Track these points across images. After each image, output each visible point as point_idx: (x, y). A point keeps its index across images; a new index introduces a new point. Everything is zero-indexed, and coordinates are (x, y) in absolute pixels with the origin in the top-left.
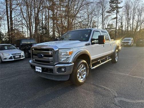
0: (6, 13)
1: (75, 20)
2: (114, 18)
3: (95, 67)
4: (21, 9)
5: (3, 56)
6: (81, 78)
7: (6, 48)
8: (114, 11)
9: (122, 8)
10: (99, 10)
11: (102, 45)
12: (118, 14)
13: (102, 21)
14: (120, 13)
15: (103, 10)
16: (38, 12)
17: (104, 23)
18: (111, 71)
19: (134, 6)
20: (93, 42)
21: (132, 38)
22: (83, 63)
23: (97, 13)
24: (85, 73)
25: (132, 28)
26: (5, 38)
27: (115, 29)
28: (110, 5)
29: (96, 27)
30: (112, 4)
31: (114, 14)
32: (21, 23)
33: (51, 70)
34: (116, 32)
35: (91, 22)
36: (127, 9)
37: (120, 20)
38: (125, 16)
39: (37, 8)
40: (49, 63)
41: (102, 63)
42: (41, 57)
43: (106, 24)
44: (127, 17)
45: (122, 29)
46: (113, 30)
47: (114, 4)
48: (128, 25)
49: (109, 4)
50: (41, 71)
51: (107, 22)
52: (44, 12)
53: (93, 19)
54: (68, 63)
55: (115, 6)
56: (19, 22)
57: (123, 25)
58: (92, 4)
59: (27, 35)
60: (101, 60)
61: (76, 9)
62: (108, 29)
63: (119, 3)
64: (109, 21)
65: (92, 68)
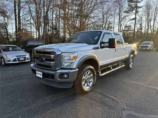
0: (14, 12)
1: (89, 20)
2: (133, 19)
3: (105, 74)
4: (29, 7)
5: (7, 58)
6: (87, 86)
7: (11, 49)
8: (133, 10)
9: (142, 7)
10: (116, 10)
11: (114, 49)
12: (137, 15)
13: (118, 22)
14: (140, 13)
15: (120, 10)
16: (48, 10)
17: (121, 24)
18: (123, 79)
19: (156, 6)
20: (102, 45)
21: (152, 42)
22: (90, 69)
23: (113, 13)
24: (92, 80)
25: (152, 31)
26: (13, 39)
27: (133, 32)
28: (129, 4)
29: (112, 28)
30: (131, 3)
31: (133, 14)
32: (30, 23)
33: (53, 76)
34: (134, 34)
35: (106, 23)
36: (147, 9)
37: (139, 21)
38: (145, 17)
39: (47, 7)
40: (51, 68)
41: (113, 70)
42: (42, 61)
43: (123, 26)
44: (147, 18)
45: (141, 31)
46: (131, 32)
47: (133, 3)
48: (148, 27)
49: (127, 3)
50: (41, 77)
51: (124, 24)
52: (55, 11)
53: (108, 20)
54: (71, 69)
55: (134, 6)
56: (27, 21)
57: (142, 27)
58: (107, 3)
59: (35, 36)
60: (112, 66)
61: (89, 8)
62: (125, 31)
63: (139, 2)
64: (126, 22)
65: (100, 75)
